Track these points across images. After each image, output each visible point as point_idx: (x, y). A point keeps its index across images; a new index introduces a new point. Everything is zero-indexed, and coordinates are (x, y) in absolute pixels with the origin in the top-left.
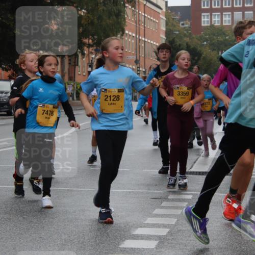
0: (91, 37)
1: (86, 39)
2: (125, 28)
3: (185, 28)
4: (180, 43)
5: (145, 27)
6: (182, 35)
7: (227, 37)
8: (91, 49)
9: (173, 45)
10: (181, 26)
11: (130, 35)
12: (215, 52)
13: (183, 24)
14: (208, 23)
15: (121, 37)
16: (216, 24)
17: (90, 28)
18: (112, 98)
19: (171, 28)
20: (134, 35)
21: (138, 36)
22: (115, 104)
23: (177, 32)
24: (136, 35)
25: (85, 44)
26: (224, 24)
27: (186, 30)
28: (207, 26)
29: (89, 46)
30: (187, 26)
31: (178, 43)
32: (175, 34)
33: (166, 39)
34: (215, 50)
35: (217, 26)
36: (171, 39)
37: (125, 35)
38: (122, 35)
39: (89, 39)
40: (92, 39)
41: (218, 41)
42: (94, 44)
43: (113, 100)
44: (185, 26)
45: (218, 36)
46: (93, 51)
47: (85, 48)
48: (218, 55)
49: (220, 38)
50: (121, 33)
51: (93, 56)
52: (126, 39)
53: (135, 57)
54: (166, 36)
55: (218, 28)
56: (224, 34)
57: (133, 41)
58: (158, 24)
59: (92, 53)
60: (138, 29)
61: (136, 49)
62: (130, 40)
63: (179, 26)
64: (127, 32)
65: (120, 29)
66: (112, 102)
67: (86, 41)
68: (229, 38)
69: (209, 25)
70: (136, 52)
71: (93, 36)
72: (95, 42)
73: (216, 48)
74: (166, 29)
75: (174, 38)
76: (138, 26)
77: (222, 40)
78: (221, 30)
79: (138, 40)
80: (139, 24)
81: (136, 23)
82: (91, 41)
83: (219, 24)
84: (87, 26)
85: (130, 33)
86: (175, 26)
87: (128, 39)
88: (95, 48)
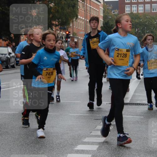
0: (57, 20)
1: (54, 21)
2: (78, 14)
3: (115, 14)
4: (112, 24)
5: (90, 14)
6: (113, 19)
7: (141, 20)
8: (57, 27)
9: (108, 25)
10: (113, 13)
11: (81, 19)
12: (134, 29)
13: (114, 12)
14: (129, 11)
15: (75, 20)
16: (134, 12)
17: (56, 15)
18: (122, 55)
19: (107, 15)
20: (84, 19)
21: (86, 20)
22: (123, 60)
23: (110, 17)
24: (85, 19)
25: (53, 24)
26: (139, 12)
27: (115, 16)
28: (129, 13)
29: (56, 26)
30: (116, 13)
31: (111, 24)
32: (109, 18)
33: (103, 22)
34: (134, 28)
35: (135, 13)
36: (106, 21)
37: (78, 18)
38: (76, 19)
39: (56, 21)
40: (57, 22)
41: (135, 22)
42: (59, 24)
43: (123, 57)
44: (115, 13)
45: (136, 19)
46: (59, 29)
47: (54, 27)
48: (135, 31)
49: (137, 21)
50: (76, 17)
51: (59, 32)
52: (79, 21)
53: (84, 32)
54: (103, 20)
55: (135, 15)
56: (139, 18)
57: (83, 23)
58: (99, 12)
59: (58, 30)
60: (86, 15)
61: (85, 27)
62: (81, 22)
63: (112, 13)
64: (79, 17)
65: (75, 15)
66: (122, 58)
67: (54, 22)
68: (142, 21)
69: (130, 12)
70: (85, 29)
71: (58, 19)
72: (60, 23)
73: (134, 27)
74: (104, 15)
75: (109, 20)
76: (86, 13)
77: (138, 22)
78: (137, 16)
79: (86, 22)
80: (87, 12)
81: (85, 11)
82: (57, 23)
83: (136, 12)
84: (55, 13)
85: (81, 18)
86: (109, 13)
87: (80, 21)
88: (60, 27)
